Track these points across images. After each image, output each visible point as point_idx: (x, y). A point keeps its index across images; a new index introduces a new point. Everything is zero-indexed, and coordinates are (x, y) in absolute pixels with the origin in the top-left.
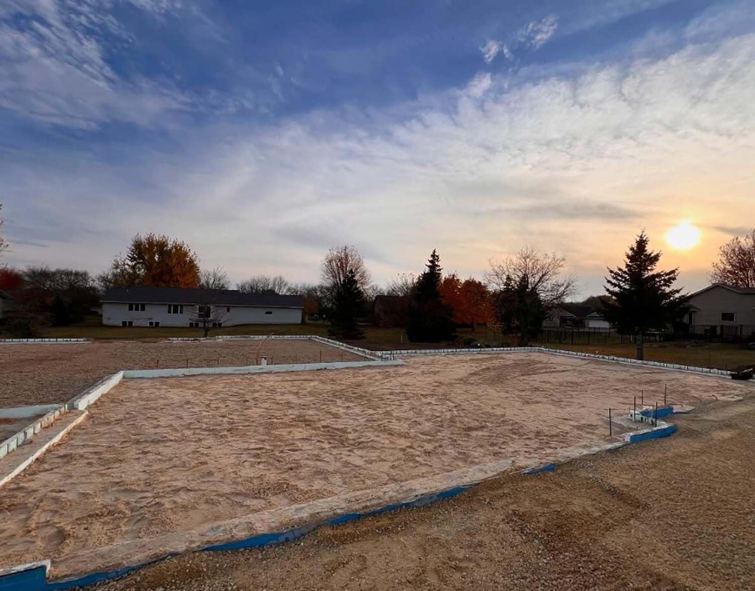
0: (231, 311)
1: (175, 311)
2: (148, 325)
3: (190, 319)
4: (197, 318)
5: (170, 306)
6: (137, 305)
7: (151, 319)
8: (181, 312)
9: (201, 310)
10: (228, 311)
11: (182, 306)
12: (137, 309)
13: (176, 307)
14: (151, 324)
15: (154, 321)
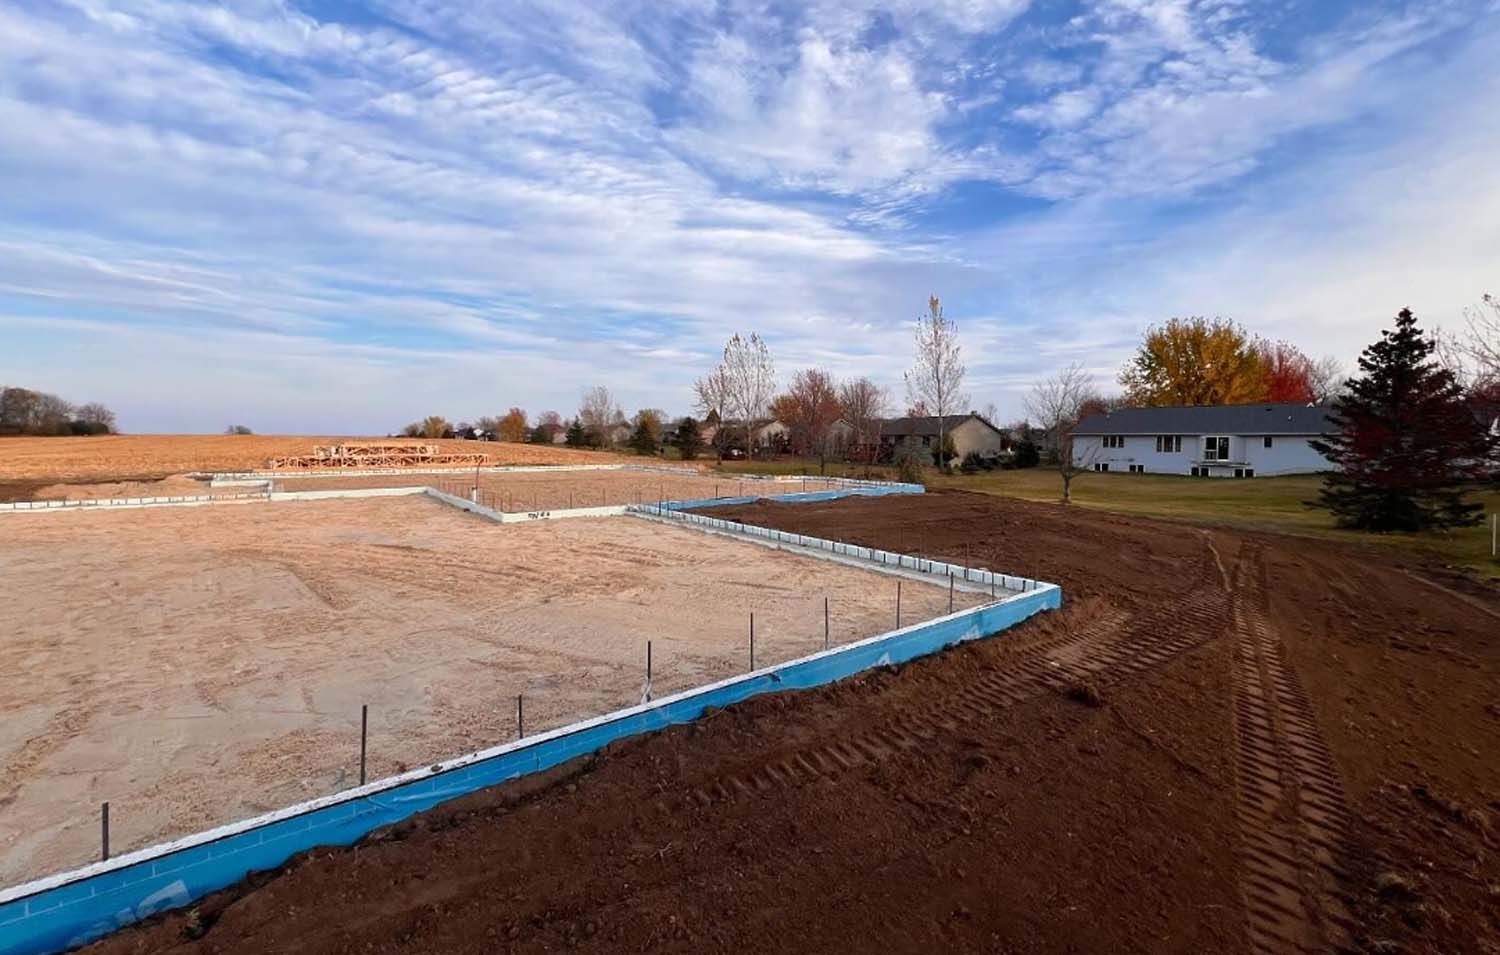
0: (1273, 444)
1: (1168, 449)
2: (1128, 470)
3: (1193, 462)
4: (1203, 459)
5: (1159, 438)
6: (1113, 438)
7: (1131, 460)
8: (1178, 450)
9: (1211, 443)
10: (1268, 444)
11: (1179, 438)
12: (1113, 445)
13: (1169, 439)
14: (1132, 468)
15: (1136, 464)
